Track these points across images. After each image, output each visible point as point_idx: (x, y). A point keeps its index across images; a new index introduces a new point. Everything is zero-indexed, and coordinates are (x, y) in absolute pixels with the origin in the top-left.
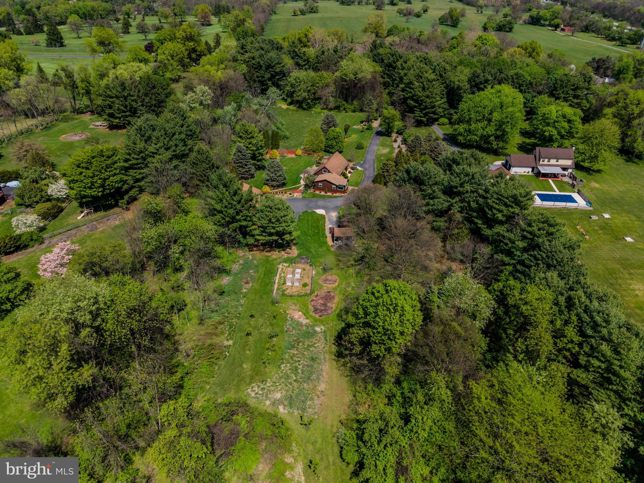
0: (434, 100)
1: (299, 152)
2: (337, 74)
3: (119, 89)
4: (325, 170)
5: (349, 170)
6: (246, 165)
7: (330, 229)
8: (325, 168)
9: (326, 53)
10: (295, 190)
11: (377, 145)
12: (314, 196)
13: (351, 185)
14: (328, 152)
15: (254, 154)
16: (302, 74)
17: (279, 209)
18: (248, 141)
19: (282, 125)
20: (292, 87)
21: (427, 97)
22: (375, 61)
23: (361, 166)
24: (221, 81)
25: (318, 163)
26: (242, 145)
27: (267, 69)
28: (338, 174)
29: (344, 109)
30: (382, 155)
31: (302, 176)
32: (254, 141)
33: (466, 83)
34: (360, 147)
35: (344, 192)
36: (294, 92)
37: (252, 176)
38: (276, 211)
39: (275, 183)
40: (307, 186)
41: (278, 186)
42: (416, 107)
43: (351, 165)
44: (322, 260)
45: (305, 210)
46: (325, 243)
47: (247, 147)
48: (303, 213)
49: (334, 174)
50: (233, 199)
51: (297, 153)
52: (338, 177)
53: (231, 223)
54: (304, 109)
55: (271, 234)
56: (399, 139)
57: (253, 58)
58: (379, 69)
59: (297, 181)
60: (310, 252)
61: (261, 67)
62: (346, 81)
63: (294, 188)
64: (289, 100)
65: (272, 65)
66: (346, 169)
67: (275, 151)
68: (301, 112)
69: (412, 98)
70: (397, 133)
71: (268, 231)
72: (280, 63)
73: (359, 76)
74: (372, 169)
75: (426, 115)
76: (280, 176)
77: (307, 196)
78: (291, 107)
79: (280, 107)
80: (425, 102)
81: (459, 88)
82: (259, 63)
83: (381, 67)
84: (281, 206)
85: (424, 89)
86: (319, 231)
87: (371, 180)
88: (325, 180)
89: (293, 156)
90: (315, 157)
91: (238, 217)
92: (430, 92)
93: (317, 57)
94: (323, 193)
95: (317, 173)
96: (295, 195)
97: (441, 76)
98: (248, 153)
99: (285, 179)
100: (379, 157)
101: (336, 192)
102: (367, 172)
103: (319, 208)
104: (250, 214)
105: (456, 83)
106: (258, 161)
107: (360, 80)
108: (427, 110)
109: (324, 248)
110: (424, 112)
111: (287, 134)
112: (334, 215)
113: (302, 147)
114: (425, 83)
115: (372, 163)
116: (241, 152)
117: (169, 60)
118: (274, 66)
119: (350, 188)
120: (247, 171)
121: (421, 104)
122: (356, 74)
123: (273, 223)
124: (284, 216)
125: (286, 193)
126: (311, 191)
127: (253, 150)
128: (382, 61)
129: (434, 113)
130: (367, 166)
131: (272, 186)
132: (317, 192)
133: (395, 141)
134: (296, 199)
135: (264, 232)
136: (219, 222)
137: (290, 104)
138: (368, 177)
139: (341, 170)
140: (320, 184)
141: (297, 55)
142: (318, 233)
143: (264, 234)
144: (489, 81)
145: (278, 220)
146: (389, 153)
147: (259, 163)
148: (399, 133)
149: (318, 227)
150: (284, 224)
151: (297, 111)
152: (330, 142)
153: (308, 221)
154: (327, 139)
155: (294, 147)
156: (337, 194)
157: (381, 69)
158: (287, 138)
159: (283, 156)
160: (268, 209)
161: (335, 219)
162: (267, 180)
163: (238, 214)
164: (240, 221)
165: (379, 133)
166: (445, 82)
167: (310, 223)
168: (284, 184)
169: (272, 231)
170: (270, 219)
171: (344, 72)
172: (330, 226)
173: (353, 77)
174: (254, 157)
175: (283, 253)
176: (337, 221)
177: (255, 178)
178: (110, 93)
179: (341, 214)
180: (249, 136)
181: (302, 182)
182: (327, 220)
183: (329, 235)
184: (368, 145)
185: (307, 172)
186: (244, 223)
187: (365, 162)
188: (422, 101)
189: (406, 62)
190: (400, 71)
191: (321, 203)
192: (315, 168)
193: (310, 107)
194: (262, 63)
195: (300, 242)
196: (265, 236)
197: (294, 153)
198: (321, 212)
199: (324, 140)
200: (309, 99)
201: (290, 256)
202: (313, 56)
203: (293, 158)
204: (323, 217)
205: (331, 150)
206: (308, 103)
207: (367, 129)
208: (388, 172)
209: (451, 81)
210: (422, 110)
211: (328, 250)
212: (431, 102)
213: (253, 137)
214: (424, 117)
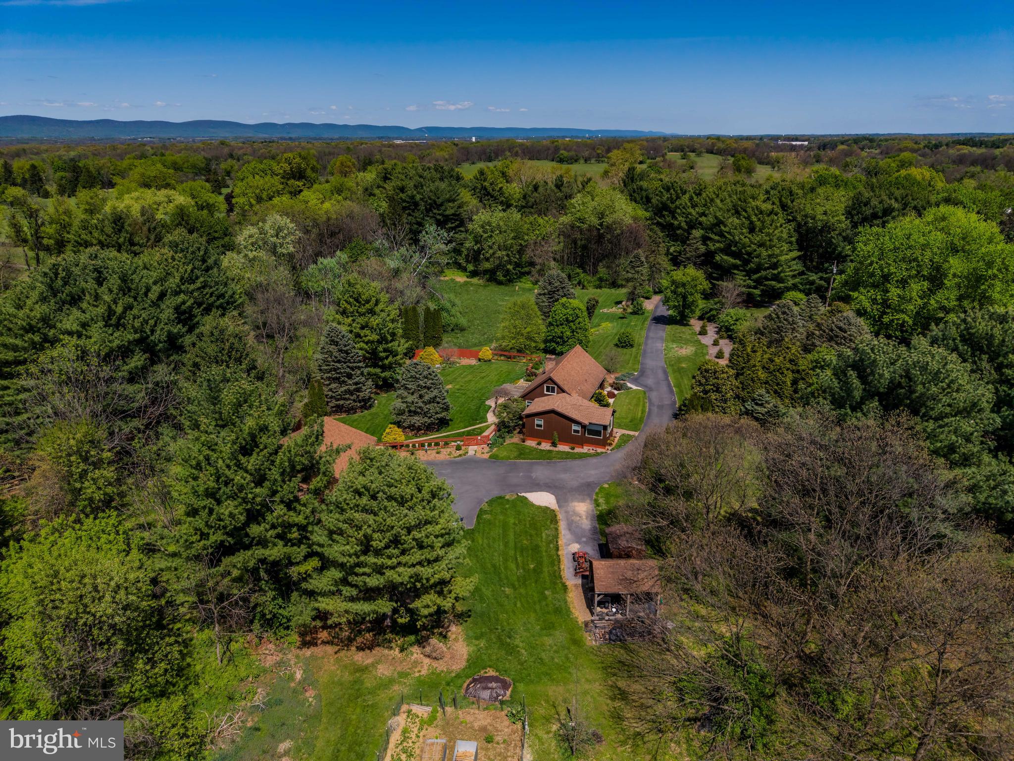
0: (777, 251)
1: (486, 352)
2: (565, 219)
3: (109, 230)
4: (553, 386)
5: (609, 389)
6: (349, 376)
7: (575, 557)
8: (550, 379)
9: (541, 189)
10: (471, 437)
11: (662, 339)
12: (522, 453)
13: (620, 426)
14: (553, 352)
15: (374, 353)
16: (496, 216)
17: (402, 501)
18: (361, 320)
19: (454, 305)
20: (477, 242)
21: (761, 245)
22: (633, 199)
23: (635, 381)
24: (329, 219)
25: (530, 375)
26: (344, 329)
27: (428, 210)
28: (583, 395)
29: (579, 283)
30: (679, 360)
31: (491, 403)
32: (375, 321)
33: (843, 218)
34: (625, 343)
35: (604, 443)
36: (478, 252)
37: (366, 404)
38: (392, 506)
39: (417, 420)
40: (503, 428)
41: (429, 428)
42: (736, 267)
43: (611, 379)
44: (555, 691)
45: (496, 493)
46: (562, 611)
47: (358, 336)
48: (491, 503)
49: (575, 395)
50: (239, 465)
51: (481, 355)
52: (586, 403)
53: (229, 551)
54: (500, 283)
55: (369, 594)
56: (711, 329)
57: (402, 189)
58: (642, 213)
59: (478, 416)
60: (512, 650)
61: (416, 204)
62: (581, 231)
63: (469, 433)
64: (471, 267)
65: (439, 201)
66: (602, 386)
67: (431, 349)
68: (493, 288)
69: (727, 251)
70: (701, 318)
71: (358, 580)
72: (454, 201)
73: (608, 220)
74: (664, 388)
75: (758, 282)
76: (433, 400)
77: (503, 454)
78: (475, 280)
79: (453, 280)
80: (758, 256)
81: (827, 228)
82: (413, 197)
83: (646, 210)
84: (410, 490)
85: (752, 230)
86: (540, 564)
87: (669, 413)
88: (553, 412)
89: (473, 362)
90: (523, 364)
91: (255, 530)
92: (768, 234)
93: (525, 197)
94: (546, 446)
95: (529, 395)
96: (472, 450)
97: (784, 207)
98: (359, 349)
99: (446, 409)
100: (676, 365)
101: (581, 442)
102: (654, 395)
103: (537, 486)
104: (300, 519)
105: (819, 217)
106: (384, 368)
107: (609, 228)
108: (763, 273)
109: (560, 636)
110: (755, 277)
111: (463, 321)
112: (582, 508)
113: (494, 345)
114: (754, 218)
115: (661, 375)
116: (337, 344)
117: (251, 205)
118: (442, 205)
119: (618, 433)
120: (351, 393)
121: (746, 262)
122: (601, 216)
123: (378, 553)
124: (419, 526)
125: (446, 444)
126: (515, 439)
127: (372, 342)
128: (648, 200)
129: (776, 278)
130: (650, 382)
131: (412, 427)
132: (531, 443)
133: (703, 332)
134: (474, 463)
135: (344, 581)
136: (189, 545)
137: (474, 274)
138: (660, 407)
139: (591, 388)
140: (537, 421)
141: (488, 194)
142: (537, 571)
143: (347, 591)
144: (893, 210)
145: (396, 541)
146: (696, 354)
147: (387, 374)
148: (707, 317)
149: (536, 549)
150: (417, 556)
151: (485, 286)
152: (558, 331)
153: (505, 526)
154: (550, 324)
155: (475, 345)
156: (585, 449)
157: (648, 214)
158: (462, 330)
159: (447, 361)
160: (364, 501)
161: (586, 524)
162: (401, 413)
163: (254, 516)
164: (263, 543)
165: (660, 320)
166: (794, 219)
167: (511, 536)
168: (443, 423)
169: (374, 581)
170: (368, 539)
171: (578, 215)
172: (575, 547)
173: (595, 221)
174: (373, 358)
175: (416, 653)
176: (594, 530)
177: (373, 410)
178: (88, 238)
179: (604, 507)
180: (362, 310)
181: (491, 418)
182: (562, 526)
183: (573, 582)
184: (642, 340)
185: (505, 393)
186: (276, 552)
187: (642, 373)
188: (749, 254)
189: (699, 194)
190: (691, 210)
191: (541, 472)
192: (523, 384)
193: (510, 281)
194: (418, 197)
195: (479, 607)
196: (352, 599)
197: (475, 355)
198: (543, 499)
199: (543, 328)
200: (510, 262)
201: (440, 666)
202: (517, 196)
203: (471, 367)
204: (550, 516)
205: (559, 349)
206: (508, 270)
207: (634, 313)
208: (718, 390)
209: (806, 216)
210: (749, 273)
211: (577, 642)
212: (770, 256)
213: (372, 312)
214: (755, 288)
